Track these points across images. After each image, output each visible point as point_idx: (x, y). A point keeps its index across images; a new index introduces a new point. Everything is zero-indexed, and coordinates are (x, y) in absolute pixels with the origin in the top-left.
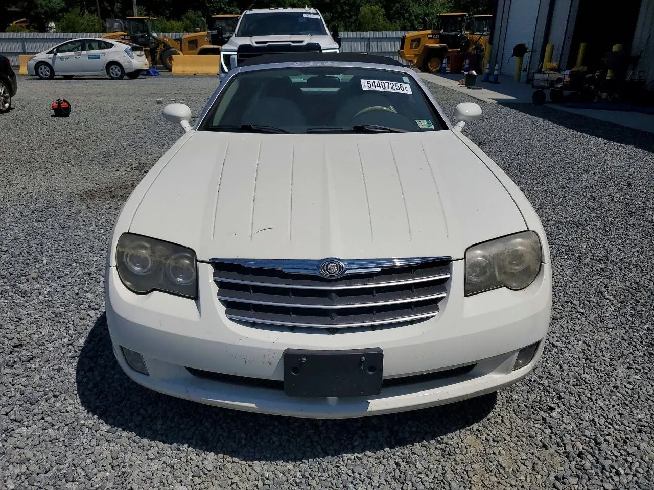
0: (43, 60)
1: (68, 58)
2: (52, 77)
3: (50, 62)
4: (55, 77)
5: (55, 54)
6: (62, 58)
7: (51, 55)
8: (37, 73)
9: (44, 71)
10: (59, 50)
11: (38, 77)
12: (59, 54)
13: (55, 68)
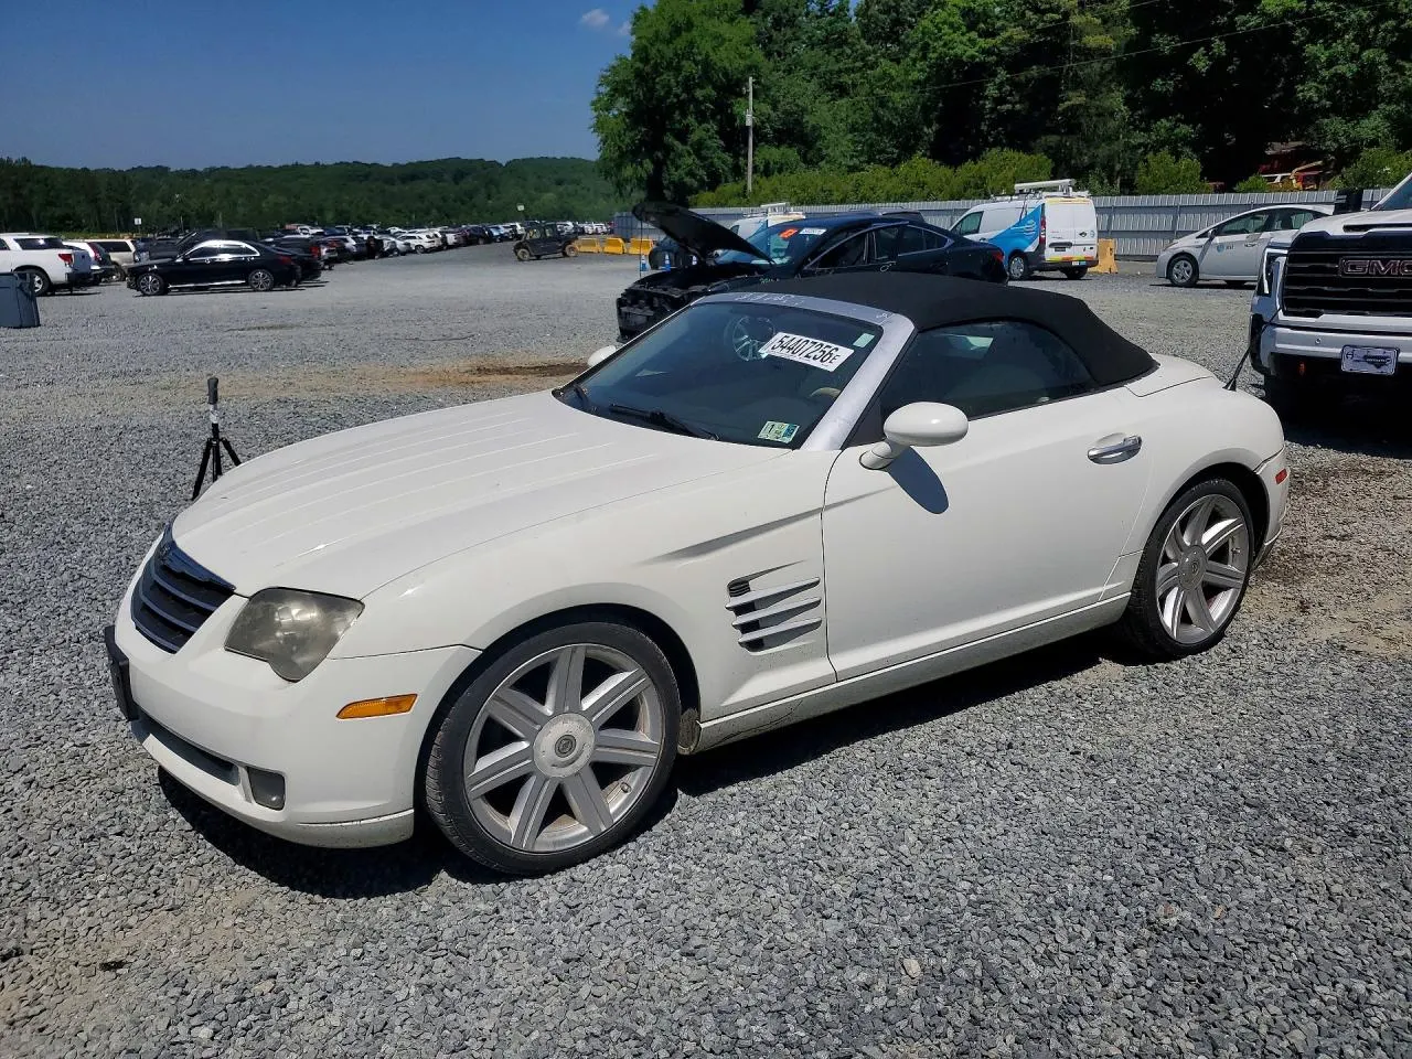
0: (1186, 249)
1: (1230, 246)
2: (1193, 283)
3: (1196, 253)
4: (1199, 282)
5: (1211, 239)
6: (1220, 247)
7: (1203, 241)
8: (1169, 276)
9: (1183, 271)
10: (1218, 231)
11: (1168, 282)
12: (1217, 240)
13: (1202, 266)
